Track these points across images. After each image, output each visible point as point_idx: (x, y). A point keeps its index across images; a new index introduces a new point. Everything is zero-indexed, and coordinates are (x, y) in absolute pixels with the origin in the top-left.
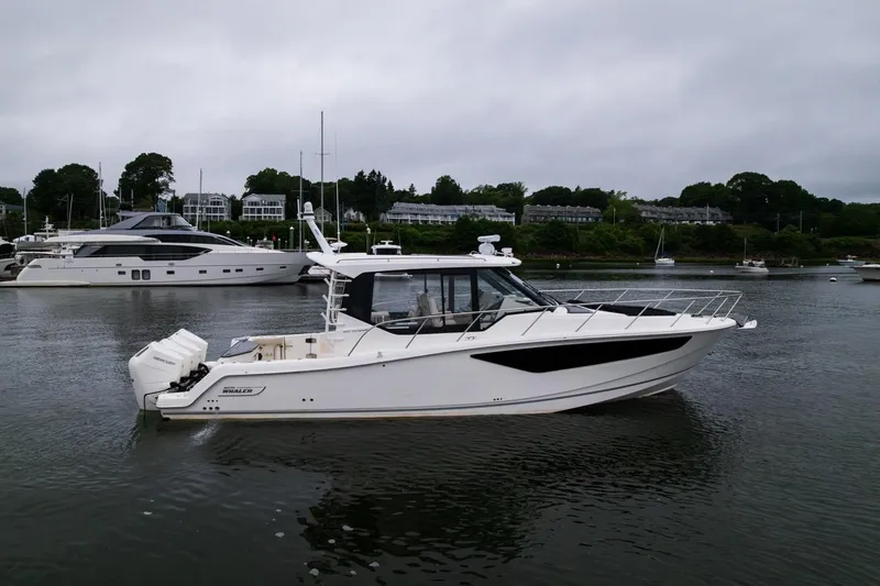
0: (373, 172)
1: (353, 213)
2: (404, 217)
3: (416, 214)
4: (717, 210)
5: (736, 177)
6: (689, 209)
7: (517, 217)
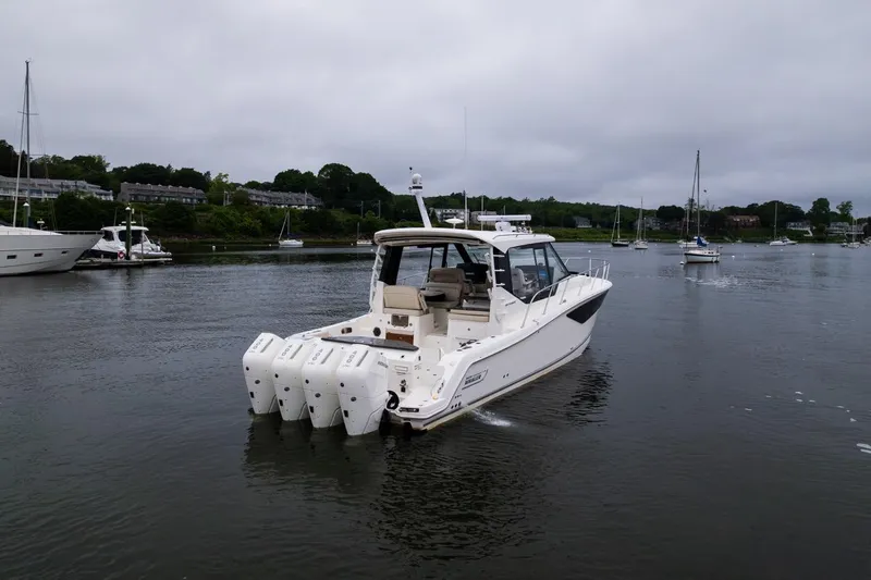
4: (311, 196)
5: (327, 167)
6: (285, 194)
7: (115, 195)
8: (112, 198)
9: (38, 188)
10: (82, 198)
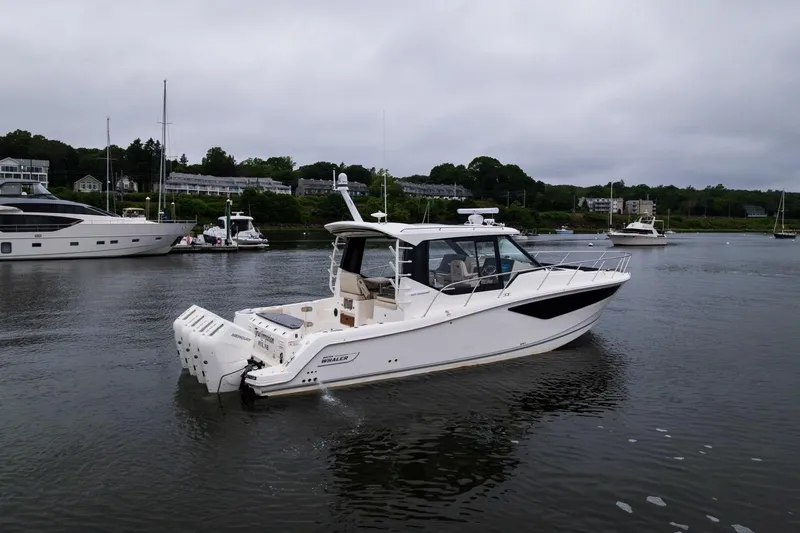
0: (151, 141)
1: (126, 182)
2: (183, 188)
3: (194, 185)
4: (461, 188)
5: (476, 160)
6: (438, 187)
7: (293, 190)
8: (290, 192)
9: (236, 185)
10: (261, 192)
